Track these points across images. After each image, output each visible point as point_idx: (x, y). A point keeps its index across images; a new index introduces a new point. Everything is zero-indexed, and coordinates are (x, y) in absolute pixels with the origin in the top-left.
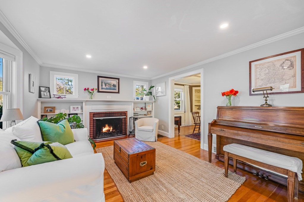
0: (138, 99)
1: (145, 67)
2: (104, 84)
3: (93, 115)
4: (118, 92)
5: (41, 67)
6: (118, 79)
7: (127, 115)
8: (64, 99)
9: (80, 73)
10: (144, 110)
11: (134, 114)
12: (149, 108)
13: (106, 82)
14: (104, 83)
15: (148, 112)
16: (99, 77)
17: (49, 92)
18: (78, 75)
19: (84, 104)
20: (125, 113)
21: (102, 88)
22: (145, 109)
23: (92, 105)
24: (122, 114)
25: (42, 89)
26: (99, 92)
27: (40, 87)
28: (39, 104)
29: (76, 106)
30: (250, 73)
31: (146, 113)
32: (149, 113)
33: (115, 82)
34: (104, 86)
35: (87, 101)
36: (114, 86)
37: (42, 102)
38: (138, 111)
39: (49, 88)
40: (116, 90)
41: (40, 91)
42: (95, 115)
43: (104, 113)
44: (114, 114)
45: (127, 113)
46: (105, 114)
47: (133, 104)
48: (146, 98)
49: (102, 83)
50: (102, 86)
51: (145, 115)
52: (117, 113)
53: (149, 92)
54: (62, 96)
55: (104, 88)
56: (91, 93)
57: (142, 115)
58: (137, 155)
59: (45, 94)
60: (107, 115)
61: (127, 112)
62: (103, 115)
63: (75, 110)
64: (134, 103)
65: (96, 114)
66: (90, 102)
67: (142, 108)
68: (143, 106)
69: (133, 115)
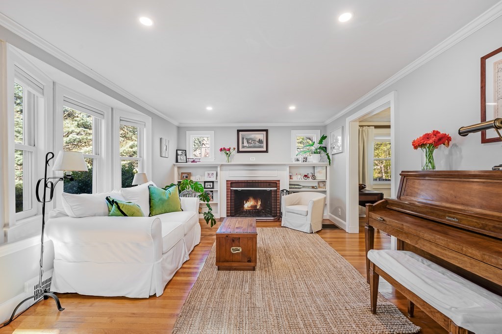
0: (298, 160)
1: (292, 108)
2: (245, 141)
3: (231, 183)
4: (267, 151)
5: (179, 128)
6: (266, 131)
7: (279, 186)
8: (198, 163)
9: (216, 129)
10: (310, 179)
11: (290, 185)
12: (320, 176)
13: (248, 138)
14: (246, 139)
15: (319, 183)
16: (239, 131)
17: (186, 155)
18: (213, 132)
19: (219, 169)
20: (276, 184)
21: (243, 147)
22: (314, 177)
23: (230, 170)
24: (272, 184)
25: (179, 152)
26: (239, 152)
27: (177, 150)
28: (176, 169)
29: (211, 172)
30: (482, 88)
31: (316, 184)
32: (322, 185)
33: (261, 136)
34: (246, 144)
35: (222, 165)
36: (260, 141)
37: (179, 168)
38: (298, 180)
39: (186, 151)
40: (262, 147)
41: (177, 155)
42: (234, 185)
43: (244, 182)
44: (260, 184)
45: (279, 184)
46: (246, 184)
47: (288, 168)
48: (314, 159)
49: (243, 139)
50: (243, 143)
51: (313, 187)
52: (264, 182)
53: (320, 148)
54: (196, 160)
55: (246, 146)
56: (228, 154)
57: (308, 187)
58: (227, 236)
59: (182, 158)
60: (249, 184)
61: (279, 181)
62: (243, 184)
63: (210, 177)
64: (290, 167)
65: (235, 183)
66: (227, 167)
67: (306, 176)
68: (309, 172)
69: (288, 186)
